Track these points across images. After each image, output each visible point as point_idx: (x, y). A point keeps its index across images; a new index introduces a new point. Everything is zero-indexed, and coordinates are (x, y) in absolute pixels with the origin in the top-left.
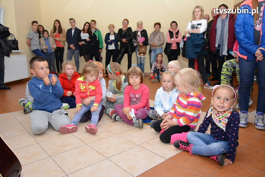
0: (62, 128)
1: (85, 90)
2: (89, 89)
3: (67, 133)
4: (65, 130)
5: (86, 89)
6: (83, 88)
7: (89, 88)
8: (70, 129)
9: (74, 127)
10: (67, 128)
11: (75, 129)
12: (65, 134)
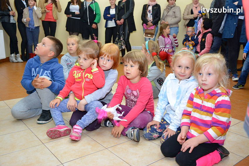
0: (51, 131)
1: (81, 80)
2: (85, 78)
3: (58, 138)
4: (56, 133)
5: (81, 77)
6: (77, 77)
7: (86, 76)
8: (62, 132)
9: (67, 130)
10: (59, 131)
11: (68, 132)
12: (56, 138)
